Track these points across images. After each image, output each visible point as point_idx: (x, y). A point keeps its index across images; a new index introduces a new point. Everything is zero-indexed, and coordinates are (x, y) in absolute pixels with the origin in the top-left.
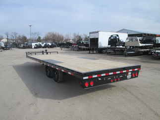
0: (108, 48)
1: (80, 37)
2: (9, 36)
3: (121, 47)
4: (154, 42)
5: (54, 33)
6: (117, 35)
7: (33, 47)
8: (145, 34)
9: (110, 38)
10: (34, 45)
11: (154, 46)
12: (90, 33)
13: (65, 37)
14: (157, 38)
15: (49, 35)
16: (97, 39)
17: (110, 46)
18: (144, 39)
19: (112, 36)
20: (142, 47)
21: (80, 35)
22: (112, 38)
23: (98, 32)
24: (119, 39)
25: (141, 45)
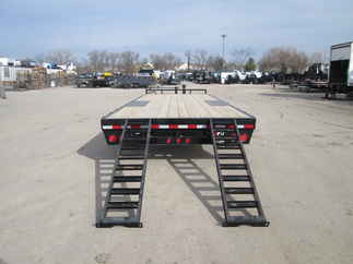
2: (192, 58)
7: (223, 81)
10: (224, 76)
12: (333, 48)
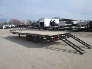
0: (50, 27)
1: (31, 21)
3: (56, 26)
4: (72, 23)
5: (15, 19)
6: (54, 20)
7: (4, 28)
8: (67, 19)
9: (50, 22)
11: (72, 25)
13: (22, 22)
14: (73, 22)
15: (12, 21)
16: (44, 22)
17: (50, 26)
18: (67, 22)
19: (51, 21)
20: (66, 26)
21: (31, 20)
22: (51, 22)
23: (44, 19)
24: (55, 22)
25: (66, 25)
